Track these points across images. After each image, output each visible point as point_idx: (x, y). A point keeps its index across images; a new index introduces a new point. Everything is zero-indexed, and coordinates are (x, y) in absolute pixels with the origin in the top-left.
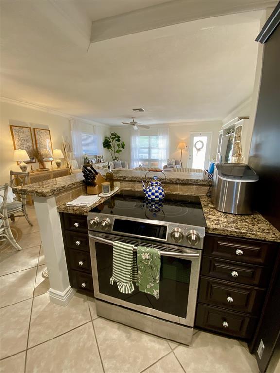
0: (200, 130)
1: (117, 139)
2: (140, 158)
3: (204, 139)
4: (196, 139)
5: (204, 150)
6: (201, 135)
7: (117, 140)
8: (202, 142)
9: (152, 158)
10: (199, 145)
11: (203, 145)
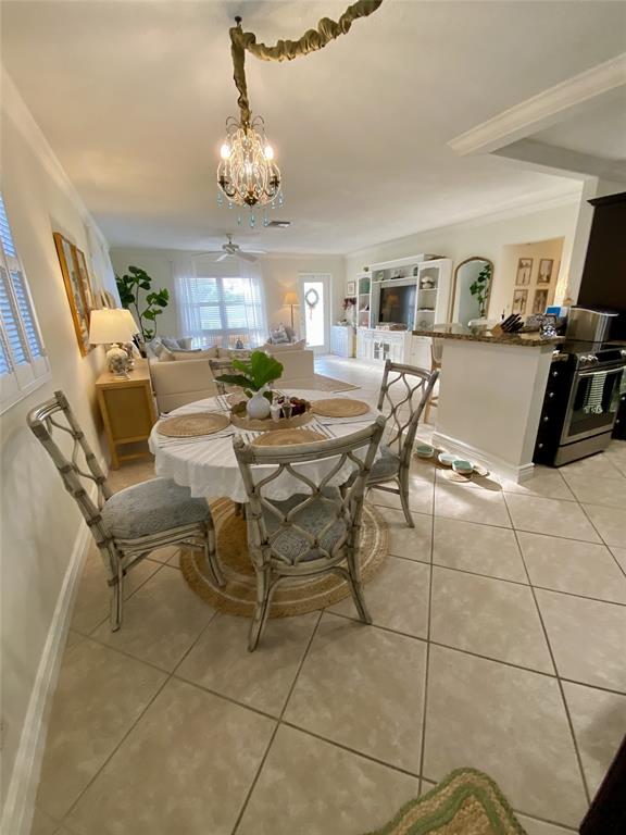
0: (313, 269)
1: (141, 281)
2: (203, 328)
3: (319, 287)
4: (307, 286)
5: (320, 306)
6: (313, 279)
7: (141, 286)
8: (316, 293)
9: (230, 326)
10: (311, 298)
11: (318, 298)
